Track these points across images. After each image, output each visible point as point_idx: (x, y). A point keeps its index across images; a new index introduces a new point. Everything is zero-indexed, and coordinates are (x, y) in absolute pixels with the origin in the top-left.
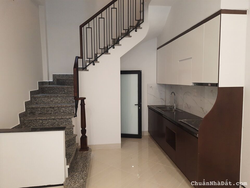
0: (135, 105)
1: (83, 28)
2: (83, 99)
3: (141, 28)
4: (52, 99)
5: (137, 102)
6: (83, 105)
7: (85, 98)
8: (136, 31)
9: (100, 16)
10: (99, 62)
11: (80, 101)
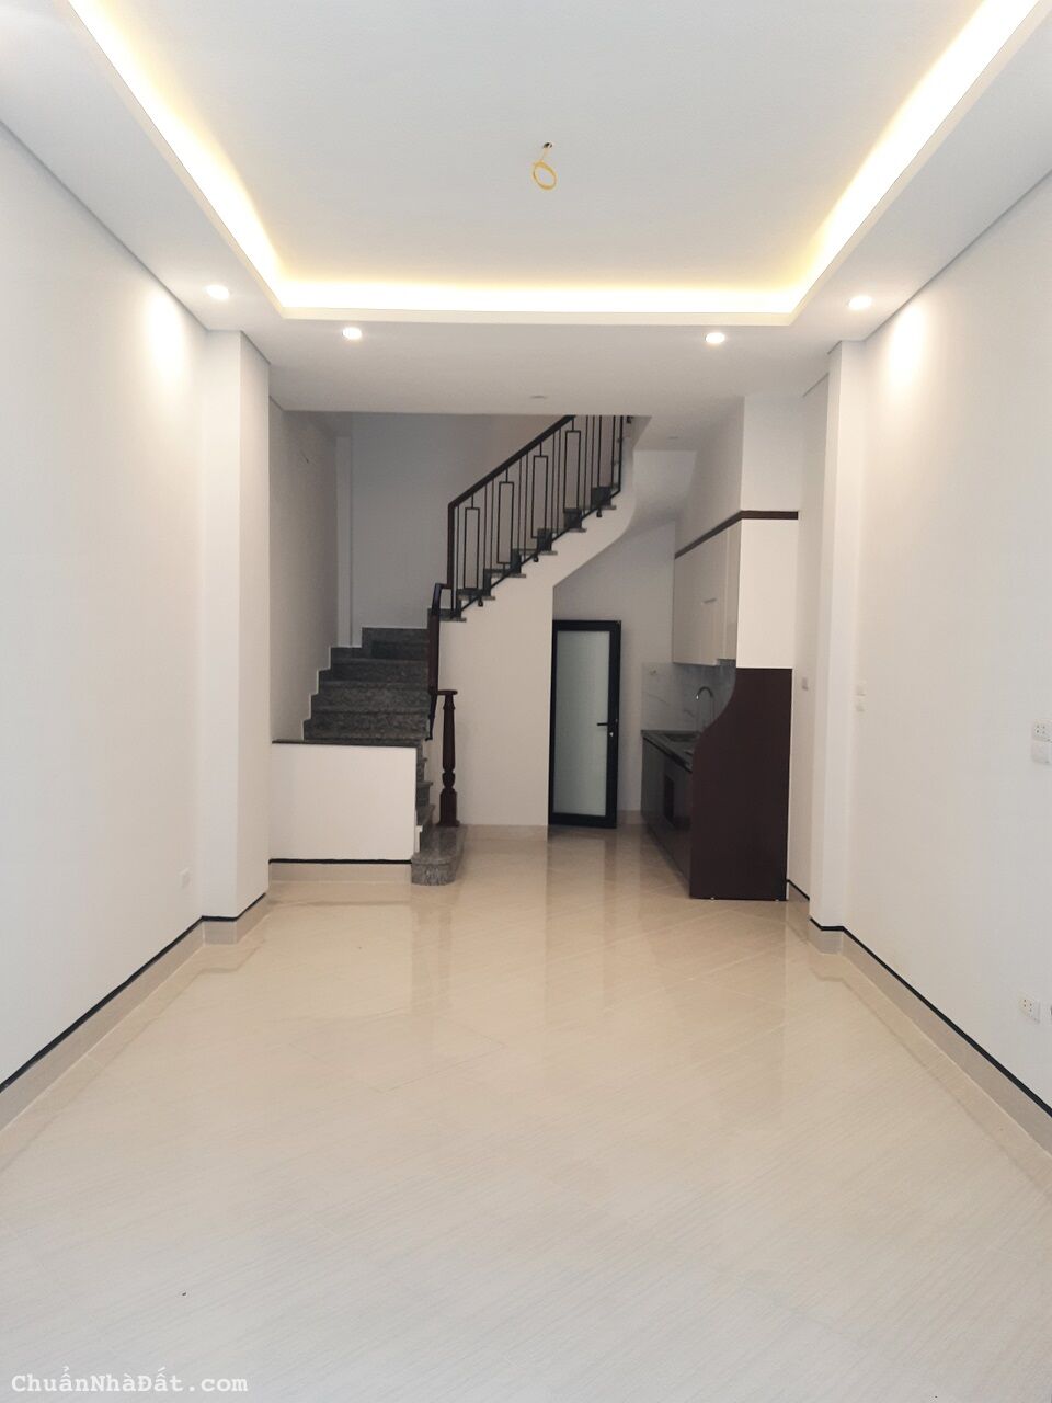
0: (599, 724)
1: (456, 509)
2: (450, 695)
3: (614, 508)
4: (369, 694)
5: (603, 716)
6: (449, 709)
7: (455, 692)
8: (599, 516)
9: (502, 477)
10: (494, 598)
11: (441, 700)
